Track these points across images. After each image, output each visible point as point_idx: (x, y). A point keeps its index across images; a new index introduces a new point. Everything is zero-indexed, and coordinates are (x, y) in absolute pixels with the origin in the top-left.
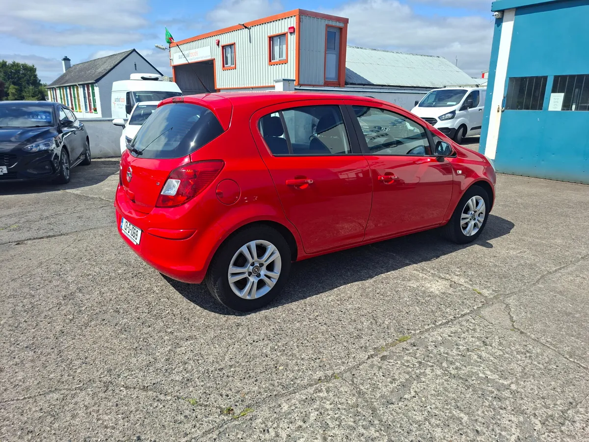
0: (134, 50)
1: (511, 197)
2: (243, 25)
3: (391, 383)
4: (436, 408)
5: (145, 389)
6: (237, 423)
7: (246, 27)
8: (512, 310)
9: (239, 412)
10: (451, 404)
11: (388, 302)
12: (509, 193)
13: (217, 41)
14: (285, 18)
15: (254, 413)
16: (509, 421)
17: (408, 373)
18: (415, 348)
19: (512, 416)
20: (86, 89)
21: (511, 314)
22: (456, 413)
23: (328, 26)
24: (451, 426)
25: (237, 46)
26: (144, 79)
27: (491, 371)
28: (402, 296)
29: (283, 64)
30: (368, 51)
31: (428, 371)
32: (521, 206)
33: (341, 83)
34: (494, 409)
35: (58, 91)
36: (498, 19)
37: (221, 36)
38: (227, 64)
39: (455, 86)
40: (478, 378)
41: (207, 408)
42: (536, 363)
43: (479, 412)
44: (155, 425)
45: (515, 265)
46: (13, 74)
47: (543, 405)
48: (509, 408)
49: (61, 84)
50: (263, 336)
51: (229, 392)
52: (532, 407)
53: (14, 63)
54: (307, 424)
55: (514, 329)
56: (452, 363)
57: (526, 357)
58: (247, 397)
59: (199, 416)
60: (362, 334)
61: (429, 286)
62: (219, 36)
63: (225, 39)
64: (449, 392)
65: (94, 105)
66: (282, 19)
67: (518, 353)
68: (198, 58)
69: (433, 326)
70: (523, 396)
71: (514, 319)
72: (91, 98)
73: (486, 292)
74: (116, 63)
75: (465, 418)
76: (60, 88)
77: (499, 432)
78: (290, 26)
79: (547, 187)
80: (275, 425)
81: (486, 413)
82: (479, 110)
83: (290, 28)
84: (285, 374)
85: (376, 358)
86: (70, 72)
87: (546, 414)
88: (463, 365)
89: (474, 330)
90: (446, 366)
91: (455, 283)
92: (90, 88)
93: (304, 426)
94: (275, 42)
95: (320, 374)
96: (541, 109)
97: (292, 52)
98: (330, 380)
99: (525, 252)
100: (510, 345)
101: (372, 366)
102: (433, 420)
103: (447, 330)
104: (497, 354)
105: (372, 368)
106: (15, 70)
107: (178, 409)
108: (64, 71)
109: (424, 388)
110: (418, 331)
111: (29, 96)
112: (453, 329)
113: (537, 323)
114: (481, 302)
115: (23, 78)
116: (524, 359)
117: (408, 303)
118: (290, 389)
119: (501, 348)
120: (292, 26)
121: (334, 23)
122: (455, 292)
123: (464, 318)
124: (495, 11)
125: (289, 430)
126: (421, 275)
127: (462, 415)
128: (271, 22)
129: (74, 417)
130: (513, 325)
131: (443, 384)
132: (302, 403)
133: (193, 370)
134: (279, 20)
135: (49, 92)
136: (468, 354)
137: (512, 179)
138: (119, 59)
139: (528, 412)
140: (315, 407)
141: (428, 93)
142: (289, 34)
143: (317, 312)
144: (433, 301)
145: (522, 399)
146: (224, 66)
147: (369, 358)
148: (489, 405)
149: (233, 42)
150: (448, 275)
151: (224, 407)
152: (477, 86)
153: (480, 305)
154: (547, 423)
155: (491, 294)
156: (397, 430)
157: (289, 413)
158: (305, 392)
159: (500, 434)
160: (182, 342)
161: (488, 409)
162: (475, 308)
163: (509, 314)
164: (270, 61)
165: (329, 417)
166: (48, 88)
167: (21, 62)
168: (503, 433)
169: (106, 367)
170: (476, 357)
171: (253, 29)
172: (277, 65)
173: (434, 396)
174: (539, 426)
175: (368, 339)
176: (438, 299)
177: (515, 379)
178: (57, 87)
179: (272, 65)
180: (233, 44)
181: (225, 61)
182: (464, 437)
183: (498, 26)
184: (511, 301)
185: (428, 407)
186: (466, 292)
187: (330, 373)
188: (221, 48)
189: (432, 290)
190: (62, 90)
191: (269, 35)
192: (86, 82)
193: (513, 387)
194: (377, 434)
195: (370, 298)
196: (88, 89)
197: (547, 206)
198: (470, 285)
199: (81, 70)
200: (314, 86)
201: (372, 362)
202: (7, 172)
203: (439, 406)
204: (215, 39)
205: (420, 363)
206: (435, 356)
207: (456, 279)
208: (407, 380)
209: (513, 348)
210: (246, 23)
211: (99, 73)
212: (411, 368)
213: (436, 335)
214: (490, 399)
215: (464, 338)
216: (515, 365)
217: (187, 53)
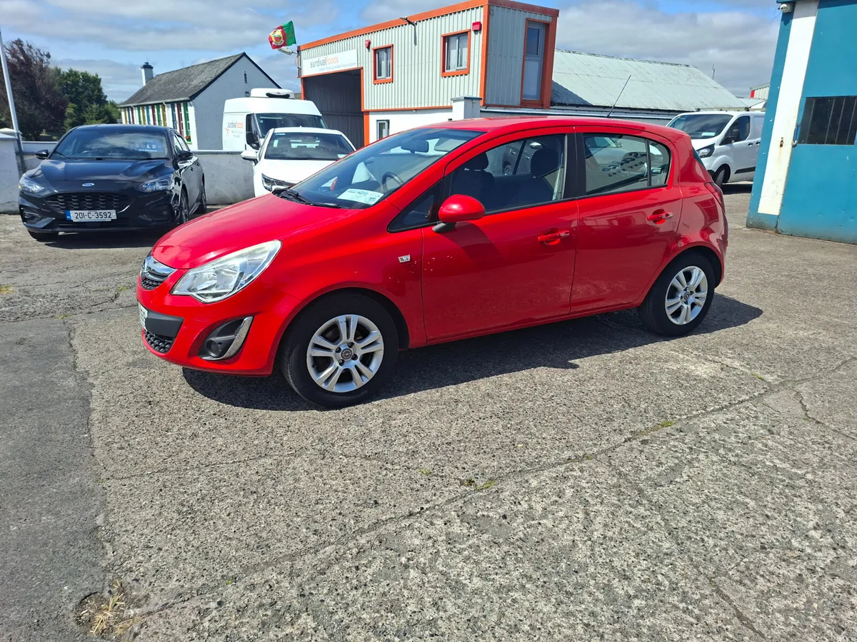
0: (244, 54)
1: (798, 266)
2: (406, 19)
3: (658, 466)
4: (716, 492)
5: (366, 458)
6: (481, 494)
7: (410, 23)
8: (805, 398)
9: (482, 484)
10: (733, 489)
11: (642, 384)
12: (795, 261)
13: (367, 43)
14: (468, 10)
15: (499, 486)
16: (806, 508)
17: (677, 458)
18: (682, 434)
19: (809, 504)
20: (176, 109)
21: (803, 402)
22: (740, 498)
23: (529, 21)
24: (736, 509)
25: (395, 48)
26: (270, 96)
27: (781, 460)
28: (659, 379)
29: (462, 75)
30: (584, 57)
31: (702, 457)
32: (813, 278)
33: (545, 103)
34: (786, 497)
35: (136, 112)
36: (786, 13)
37: (372, 35)
38: (380, 75)
39: (712, 109)
40: (765, 466)
41: (444, 478)
42: (837, 454)
43: (768, 499)
44: (390, 492)
45: (806, 348)
46: (69, 87)
47: (846, 496)
48: (805, 496)
49: (139, 101)
50: (489, 414)
51: (465, 465)
52: (833, 496)
53: (71, 71)
54: (564, 500)
55: (807, 418)
56: (730, 450)
57: (824, 448)
58: (487, 471)
59: (437, 486)
60: (613, 417)
61: (693, 368)
62: (370, 36)
63: (379, 40)
64: (730, 478)
65: (187, 133)
66: (464, 11)
67: (813, 443)
68: (339, 67)
69: (703, 411)
70: (822, 486)
71: (808, 407)
72: (183, 122)
73: (769, 378)
74: (219, 72)
75: (752, 504)
76: (138, 107)
77: (794, 517)
78: (474, 21)
79: (850, 253)
80: (527, 498)
81: (777, 500)
82: (749, 144)
83: (474, 24)
84: (526, 451)
85: (634, 442)
86: (154, 85)
87: (850, 504)
88: (744, 453)
89: (756, 417)
90: (723, 453)
91: (727, 366)
92: (182, 108)
93: (560, 501)
94: (451, 45)
95: (567, 454)
96: (853, 143)
97: (476, 58)
98: (582, 460)
99: (820, 333)
100: (803, 434)
101: (631, 449)
102: (713, 503)
103: (721, 418)
104: (788, 443)
105: (632, 451)
106: (72, 81)
107: (411, 479)
108: (144, 84)
109: (699, 473)
110: (685, 417)
111: (92, 119)
112: (729, 416)
113: (837, 413)
114: (763, 388)
115: (84, 92)
116: (822, 449)
117: (667, 386)
118: (536, 466)
119: (791, 437)
120: (478, 21)
121: (538, 17)
122: (728, 376)
123: (744, 404)
124: (783, 3)
125: (543, 503)
126: (681, 356)
127: (748, 500)
128: (447, 15)
129: (296, 480)
130: (806, 415)
131: (721, 470)
132: (554, 480)
133: (416, 442)
134: (459, 12)
135: (123, 113)
136: (750, 442)
137: (799, 242)
138: (223, 66)
139: (829, 500)
140: (569, 484)
141: (674, 118)
142: (473, 32)
143: (551, 392)
144: (700, 385)
145: (820, 488)
146: (375, 79)
147: (625, 441)
148: (780, 492)
149: (390, 44)
150: (717, 357)
151: (462, 478)
152: (747, 109)
153: (762, 391)
154: (852, 512)
155: (776, 380)
156: (671, 510)
157: (540, 489)
158: (554, 469)
159: (795, 520)
160: (394, 416)
161: (778, 496)
162: (756, 394)
163: (801, 402)
164: (444, 71)
165: (588, 494)
166: (121, 108)
167: (80, 69)
168: (798, 519)
169: (315, 436)
170: (760, 445)
171: (419, 25)
172: (453, 76)
173: (712, 480)
174: (842, 514)
175: (622, 422)
176: (707, 383)
177: (811, 469)
178: (135, 106)
179: (445, 77)
180: (390, 47)
181: (377, 71)
182: (751, 520)
183: (786, 24)
184: (803, 388)
185: (706, 491)
186: (743, 377)
187: (581, 453)
188: (372, 52)
189: (697, 373)
190: (141, 111)
191: (443, 33)
192: (177, 100)
193: (809, 476)
194: (648, 513)
195: (617, 380)
196: (179, 110)
197: (850, 278)
198: (748, 368)
199: (169, 82)
200: (505, 107)
201: (631, 445)
202: (116, 218)
203: (719, 490)
204: (362, 41)
205: (691, 448)
206: (709, 442)
207: (728, 362)
208: (676, 464)
209: (807, 438)
210: (411, 17)
211: (195, 87)
212: (680, 453)
213: (709, 421)
214: (781, 487)
215: (744, 426)
216: (811, 455)
217: (322, 58)
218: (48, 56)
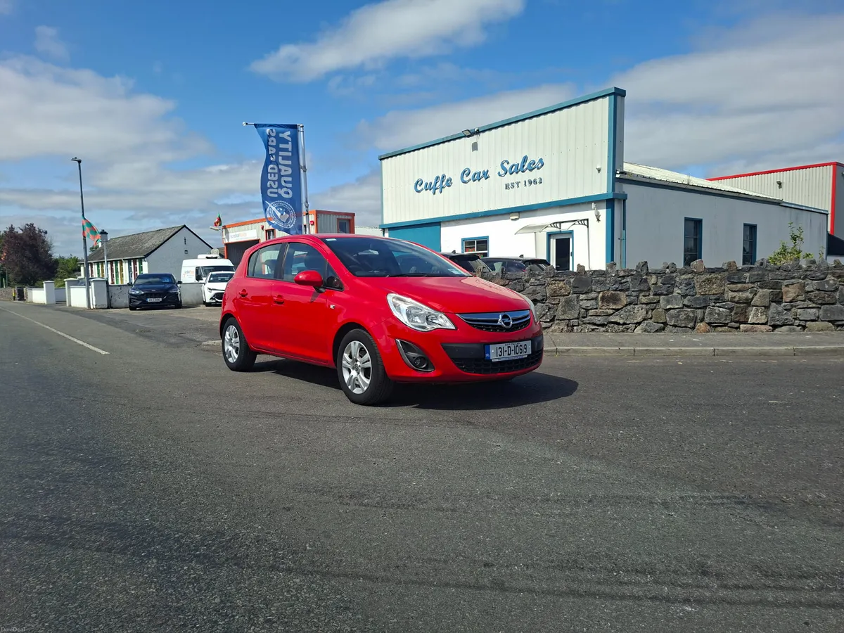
0: (185, 226)
13: (263, 226)
20: (132, 264)
23: (338, 219)
26: (207, 258)
35: (95, 267)
37: (265, 223)
49: (99, 259)
62: (263, 223)
68: (247, 238)
72: (138, 272)
74: (166, 238)
76: (97, 263)
83: (311, 222)
86: (109, 247)
92: (138, 263)
108: (100, 246)
120: (312, 220)
121: (342, 217)
138: (169, 234)
142: (311, 225)
178: (94, 263)
180: (274, 230)
188: (265, 231)
190: (100, 266)
192: (134, 257)
196: (135, 265)
199: (122, 245)
204: (259, 225)
211: (147, 248)
217: (237, 233)
218: (46, 233)
